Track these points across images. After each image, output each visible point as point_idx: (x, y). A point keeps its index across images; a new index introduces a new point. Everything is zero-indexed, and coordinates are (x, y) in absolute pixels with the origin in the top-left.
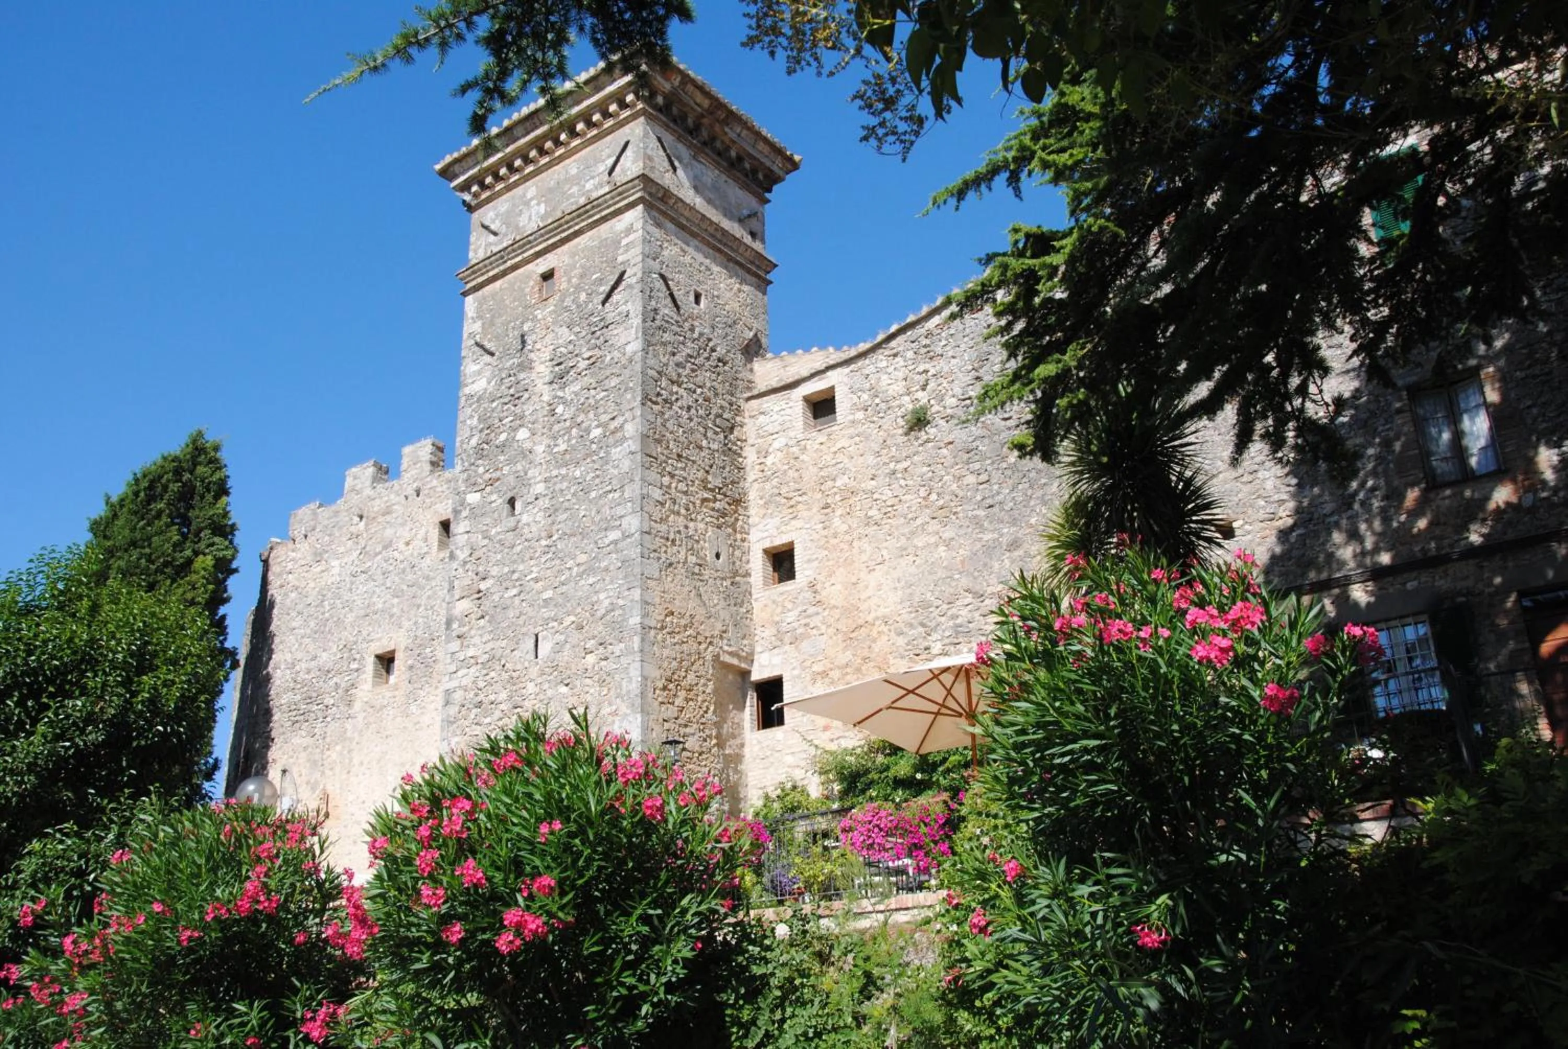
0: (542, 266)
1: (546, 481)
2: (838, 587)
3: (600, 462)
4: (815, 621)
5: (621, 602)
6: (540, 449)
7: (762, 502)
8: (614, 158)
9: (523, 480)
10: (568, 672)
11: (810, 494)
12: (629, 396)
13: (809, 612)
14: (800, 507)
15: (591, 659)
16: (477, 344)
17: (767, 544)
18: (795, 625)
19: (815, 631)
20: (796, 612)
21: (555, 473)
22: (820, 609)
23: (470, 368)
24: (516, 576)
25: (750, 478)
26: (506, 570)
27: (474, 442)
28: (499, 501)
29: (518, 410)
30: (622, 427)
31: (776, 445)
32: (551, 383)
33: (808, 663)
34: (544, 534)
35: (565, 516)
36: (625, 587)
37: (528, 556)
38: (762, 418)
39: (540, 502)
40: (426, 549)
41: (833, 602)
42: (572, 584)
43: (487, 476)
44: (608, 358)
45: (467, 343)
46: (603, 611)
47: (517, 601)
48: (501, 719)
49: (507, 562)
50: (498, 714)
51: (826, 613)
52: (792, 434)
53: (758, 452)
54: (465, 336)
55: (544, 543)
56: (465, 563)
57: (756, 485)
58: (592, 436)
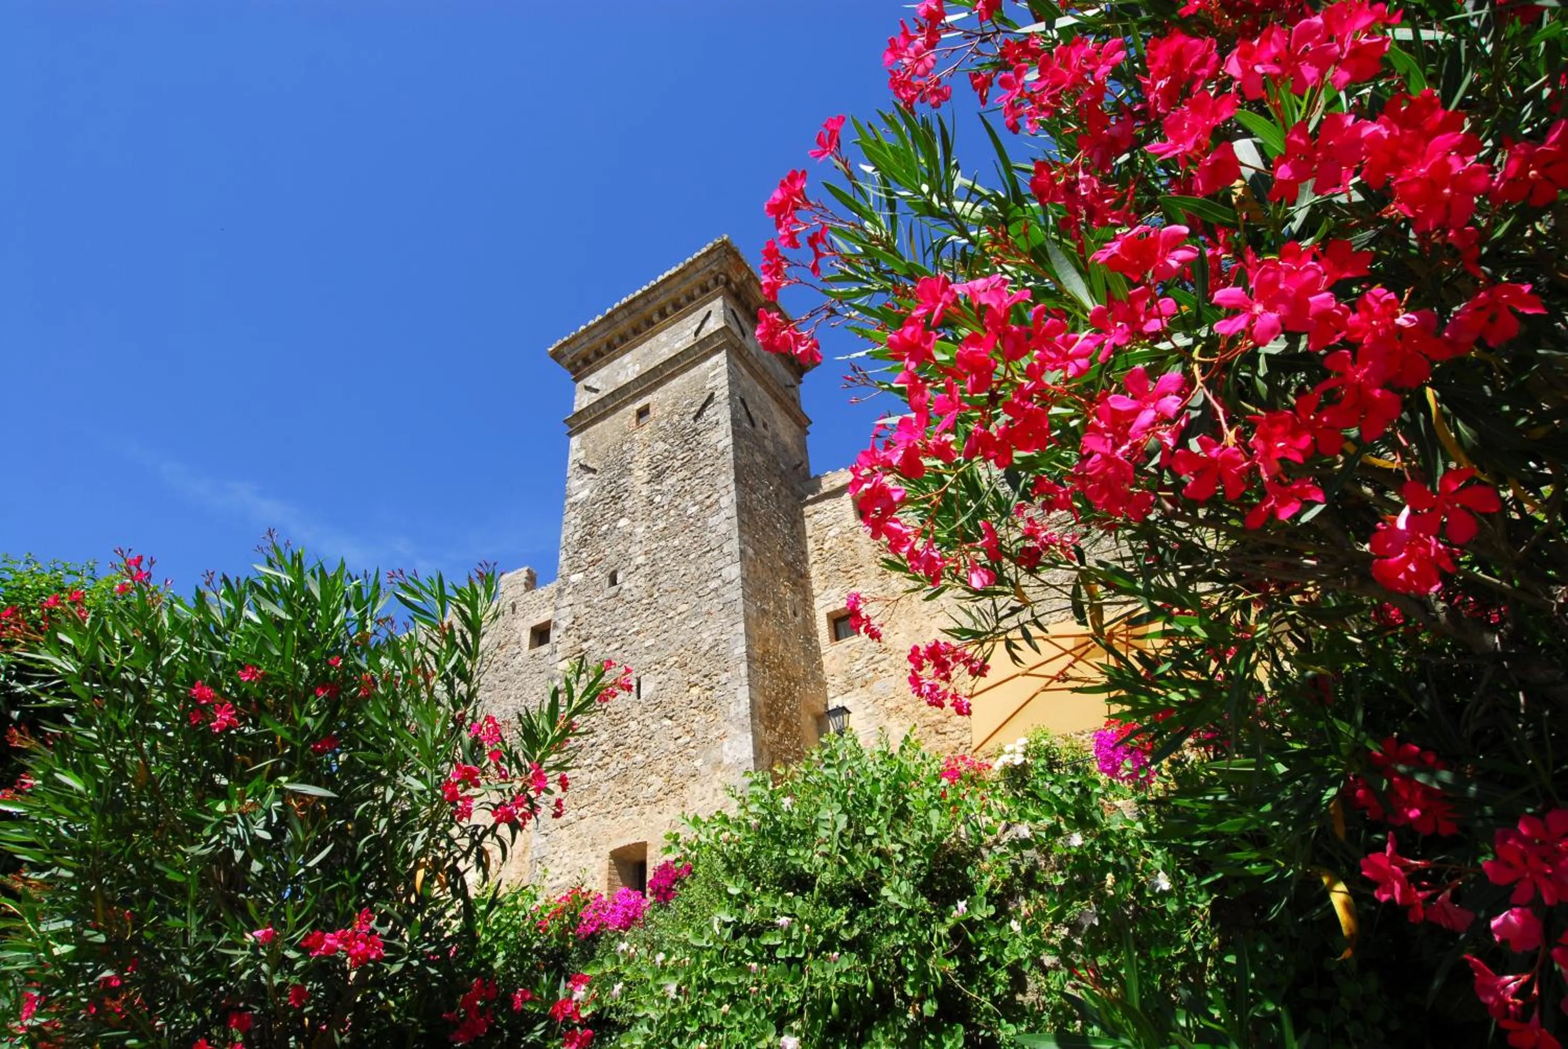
0: (639, 405)
1: (646, 553)
2: (902, 635)
3: (698, 531)
4: (883, 665)
5: (724, 637)
6: (640, 530)
7: (822, 578)
8: (697, 325)
9: (625, 557)
10: (672, 706)
11: (866, 566)
12: (723, 478)
13: (875, 659)
14: (858, 576)
15: (695, 691)
16: (581, 466)
17: (831, 609)
18: (865, 670)
19: (884, 674)
20: (864, 660)
21: (654, 546)
22: (886, 655)
23: (574, 484)
24: (617, 632)
25: (811, 560)
26: (608, 629)
27: (577, 536)
28: (600, 576)
29: (619, 506)
30: (717, 501)
31: (832, 534)
32: (648, 482)
33: (881, 702)
34: (645, 595)
35: (665, 577)
36: (729, 624)
37: (629, 615)
38: (816, 516)
39: (641, 570)
40: (517, 650)
41: (899, 648)
42: (675, 630)
43: (590, 559)
44: (702, 454)
45: (571, 467)
46: (707, 648)
47: (618, 653)
48: (601, 759)
49: (609, 622)
50: (598, 754)
51: (893, 657)
52: (845, 524)
53: (816, 541)
54: (570, 462)
55: (645, 601)
56: (568, 630)
57: (816, 566)
58: (689, 512)
